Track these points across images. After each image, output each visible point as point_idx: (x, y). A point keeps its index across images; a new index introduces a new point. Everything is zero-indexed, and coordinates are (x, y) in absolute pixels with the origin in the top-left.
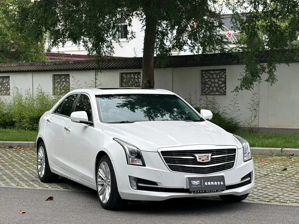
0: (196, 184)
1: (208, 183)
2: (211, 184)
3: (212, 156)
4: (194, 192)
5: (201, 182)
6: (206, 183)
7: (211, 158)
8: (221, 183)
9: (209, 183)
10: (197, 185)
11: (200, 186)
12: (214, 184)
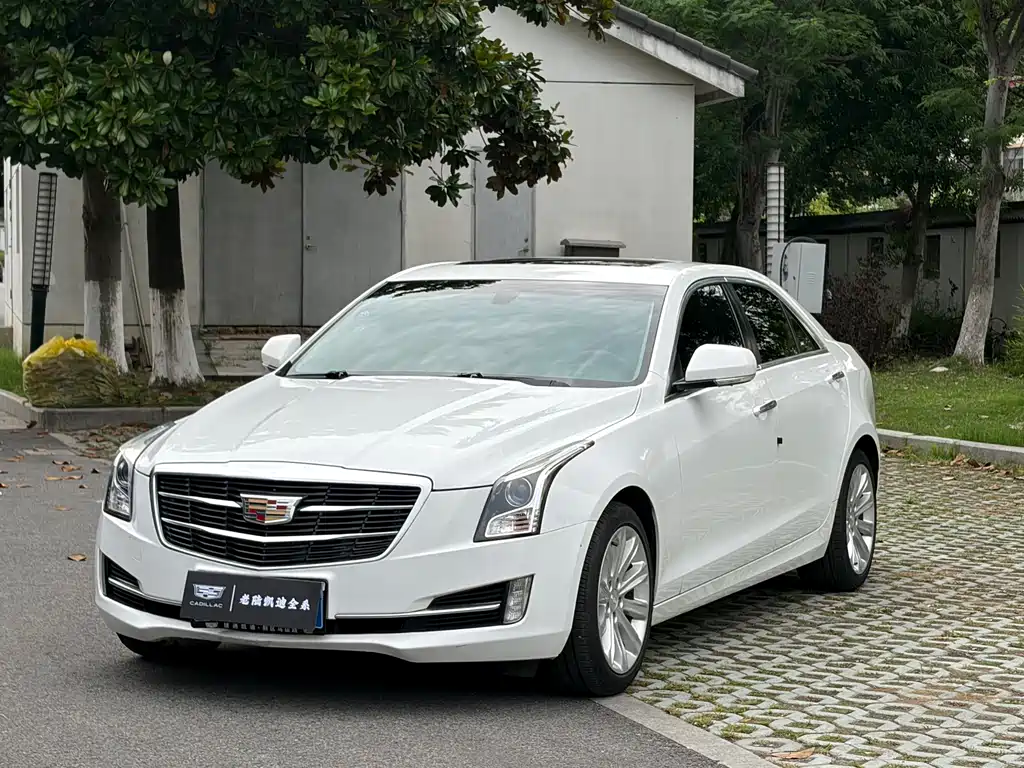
0: (209, 597)
1: (250, 600)
2: (263, 602)
3: (302, 504)
5: (227, 594)
6: (244, 600)
7: (297, 513)
8: (301, 604)
9: (257, 600)
10: (208, 601)
11: (220, 606)
12: (275, 604)
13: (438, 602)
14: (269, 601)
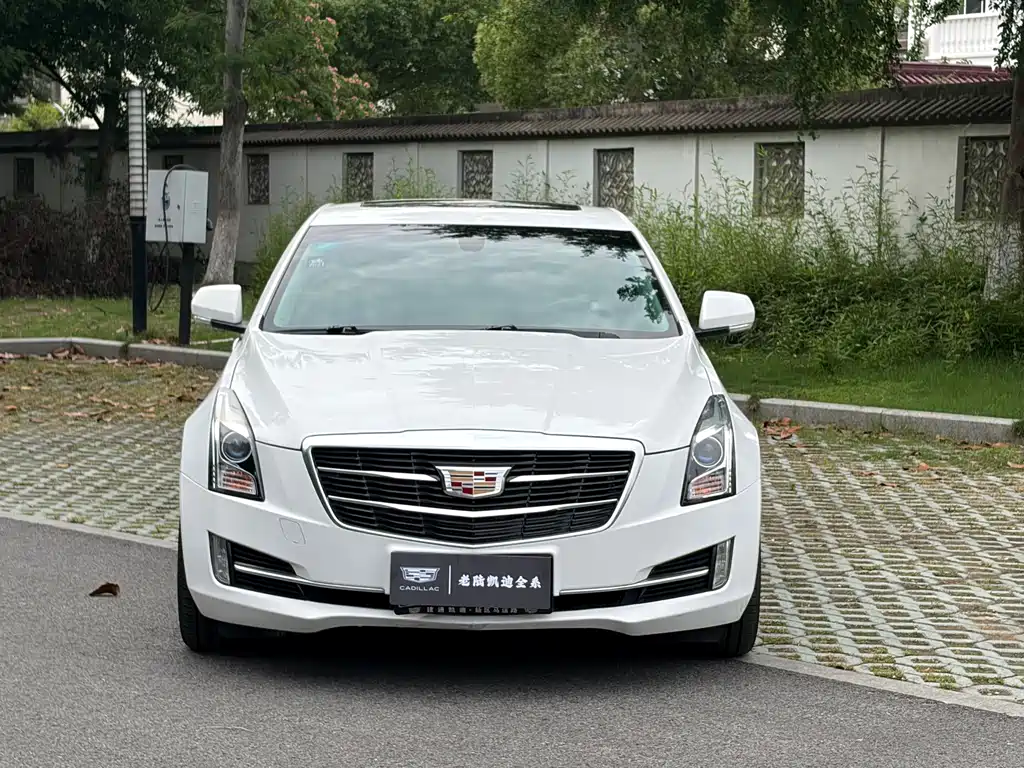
0: (422, 580)
1: (471, 581)
2: (486, 583)
3: (511, 474)
4: (423, 610)
5: (442, 576)
6: (464, 581)
7: (507, 484)
8: (530, 581)
9: (479, 581)
10: (422, 585)
11: (436, 589)
12: (500, 583)
13: (659, 571)
14: (492, 580)
